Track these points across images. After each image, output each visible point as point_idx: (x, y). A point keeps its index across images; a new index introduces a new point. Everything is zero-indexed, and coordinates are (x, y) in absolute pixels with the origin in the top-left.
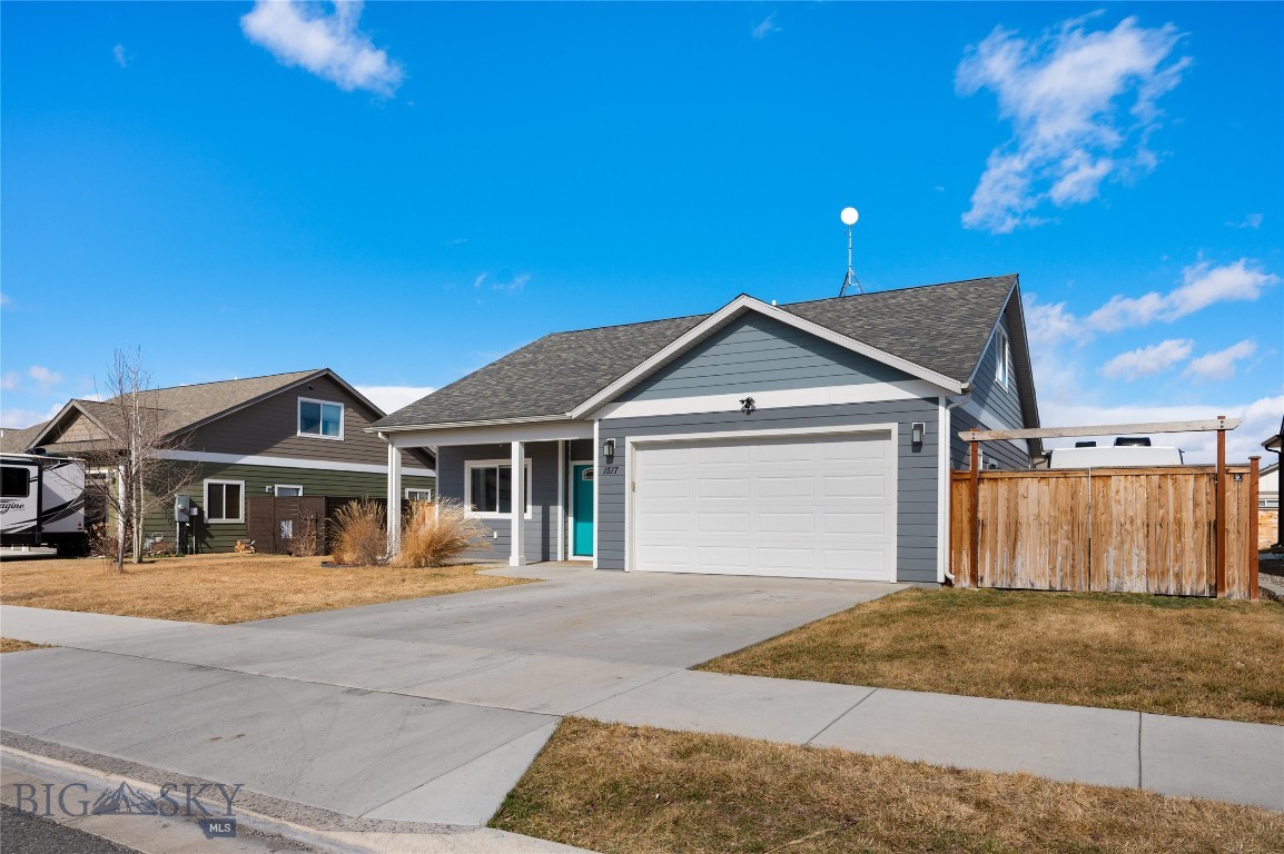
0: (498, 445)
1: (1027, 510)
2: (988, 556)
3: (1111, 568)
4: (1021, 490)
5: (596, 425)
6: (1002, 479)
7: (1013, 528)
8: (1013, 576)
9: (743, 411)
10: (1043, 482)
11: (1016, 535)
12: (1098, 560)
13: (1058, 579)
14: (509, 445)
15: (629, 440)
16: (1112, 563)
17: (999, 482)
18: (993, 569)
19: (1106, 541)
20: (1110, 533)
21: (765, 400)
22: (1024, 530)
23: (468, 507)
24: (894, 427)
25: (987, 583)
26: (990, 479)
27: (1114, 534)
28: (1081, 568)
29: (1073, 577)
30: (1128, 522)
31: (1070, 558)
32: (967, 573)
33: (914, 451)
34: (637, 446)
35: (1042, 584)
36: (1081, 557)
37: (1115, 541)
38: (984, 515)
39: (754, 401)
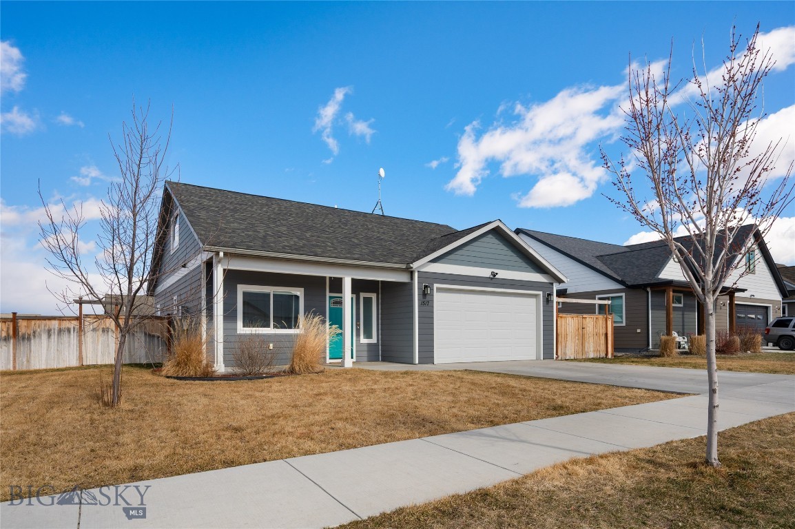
1: (569, 330)
2: (560, 347)
4: (568, 321)
5: (416, 274)
8: (566, 354)
10: (572, 319)
11: (566, 339)
12: (584, 347)
13: (576, 354)
15: (436, 286)
16: (587, 348)
17: (562, 318)
18: (561, 352)
19: (586, 341)
21: (503, 274)
23: (240, 324)
24: (541, 293)
27: (587, 338)
28: (581, 350)
29: (579, 354)
30: (590, 334)
31: (578, 347)
33: (547, 304)
34: (439, 290)
36: (581, 346)
38: (559, 331)
39: (497, 274)
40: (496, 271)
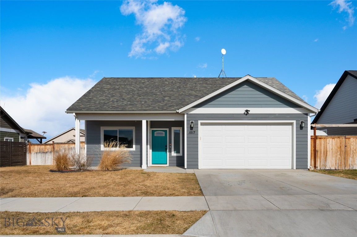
0: (135, 121)
1: (329, 147)
2: (319, 160)
3: (350, 163)
4: (328, 141)
5: (186, 116)
6: (322, 138)
7: (325, 152)
8: (326, 166)
9: (244, 114)
10: (333, 139)
11: (326, 154)
12: (347, 161)
13: (337, 166)
14: (141, 121)
15: (200, 122)
16: (351, 161)
17: (322, 139)
18: (320, 164)
19: (349, 155)
20: (350, 153)
21: (253, 111)
22: (328, 153)
23: (102, 146)
24: (295, 122)
25: (319, 168)
26: (319, 138)
27: (351, 154)
28: (343, 163)
29: (341, 166)
30: (354, 150)
31: (340, 161)
32: (313, 165)
33: (300, 129)
34: (202, 124)
35: (333, 168)
36: (343, 160)
37: (352, 156)
38: (318, 148)
39: (249, 111)
40: (248, 109)
